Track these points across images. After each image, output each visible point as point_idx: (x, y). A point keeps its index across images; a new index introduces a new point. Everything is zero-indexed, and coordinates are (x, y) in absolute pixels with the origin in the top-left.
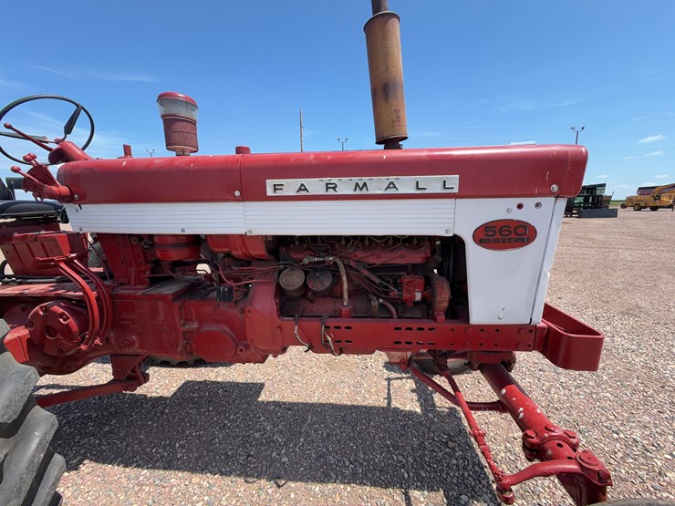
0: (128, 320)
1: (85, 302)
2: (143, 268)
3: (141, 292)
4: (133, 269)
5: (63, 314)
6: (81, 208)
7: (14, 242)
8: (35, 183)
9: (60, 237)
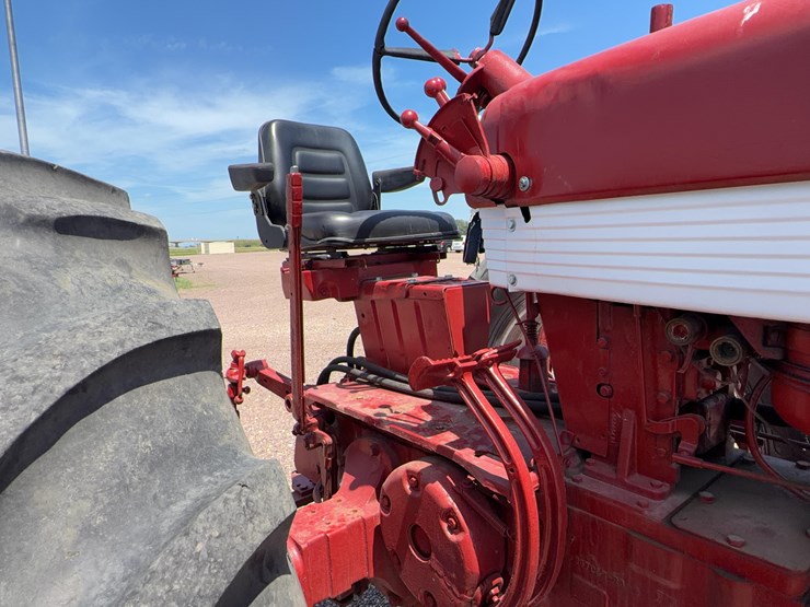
2: (668, 426)
4: (628, 420)
6: (527, 218)
7: (374, 297)
8: (441, 149)
9: (451, 292)
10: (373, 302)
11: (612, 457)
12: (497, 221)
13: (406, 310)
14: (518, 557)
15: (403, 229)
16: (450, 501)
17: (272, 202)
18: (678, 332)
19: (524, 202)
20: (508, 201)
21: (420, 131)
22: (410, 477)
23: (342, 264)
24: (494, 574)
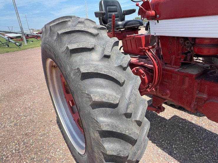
0: (167, 83)
1: (153, 71)
2: (180, 57)
3: (177, 70)
4: (174, 57)
5: (143, 74)
6: (158, 22)
7: (126, 39)
8: (143, 10)
9: (143, 37)
10: (126, 40)
11: (170, 64)
12: (152, 23)
13: (133, 41)
14: (154, 80)
15: (132, 24)
16: (143, 72)
17: (103, 19)
18: (181, 41)
19: (158, 19)
20: (155, 19)
21: (139, 7)
22: (136, 70)
23: (120, 32)
24: (150, 83)
